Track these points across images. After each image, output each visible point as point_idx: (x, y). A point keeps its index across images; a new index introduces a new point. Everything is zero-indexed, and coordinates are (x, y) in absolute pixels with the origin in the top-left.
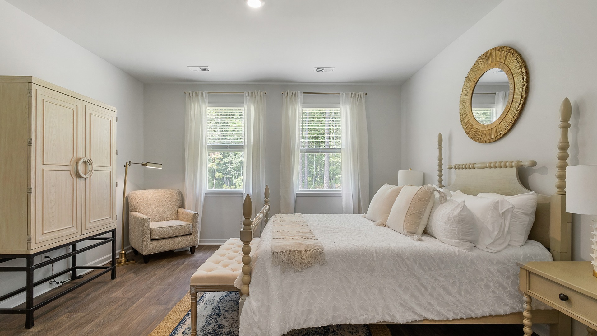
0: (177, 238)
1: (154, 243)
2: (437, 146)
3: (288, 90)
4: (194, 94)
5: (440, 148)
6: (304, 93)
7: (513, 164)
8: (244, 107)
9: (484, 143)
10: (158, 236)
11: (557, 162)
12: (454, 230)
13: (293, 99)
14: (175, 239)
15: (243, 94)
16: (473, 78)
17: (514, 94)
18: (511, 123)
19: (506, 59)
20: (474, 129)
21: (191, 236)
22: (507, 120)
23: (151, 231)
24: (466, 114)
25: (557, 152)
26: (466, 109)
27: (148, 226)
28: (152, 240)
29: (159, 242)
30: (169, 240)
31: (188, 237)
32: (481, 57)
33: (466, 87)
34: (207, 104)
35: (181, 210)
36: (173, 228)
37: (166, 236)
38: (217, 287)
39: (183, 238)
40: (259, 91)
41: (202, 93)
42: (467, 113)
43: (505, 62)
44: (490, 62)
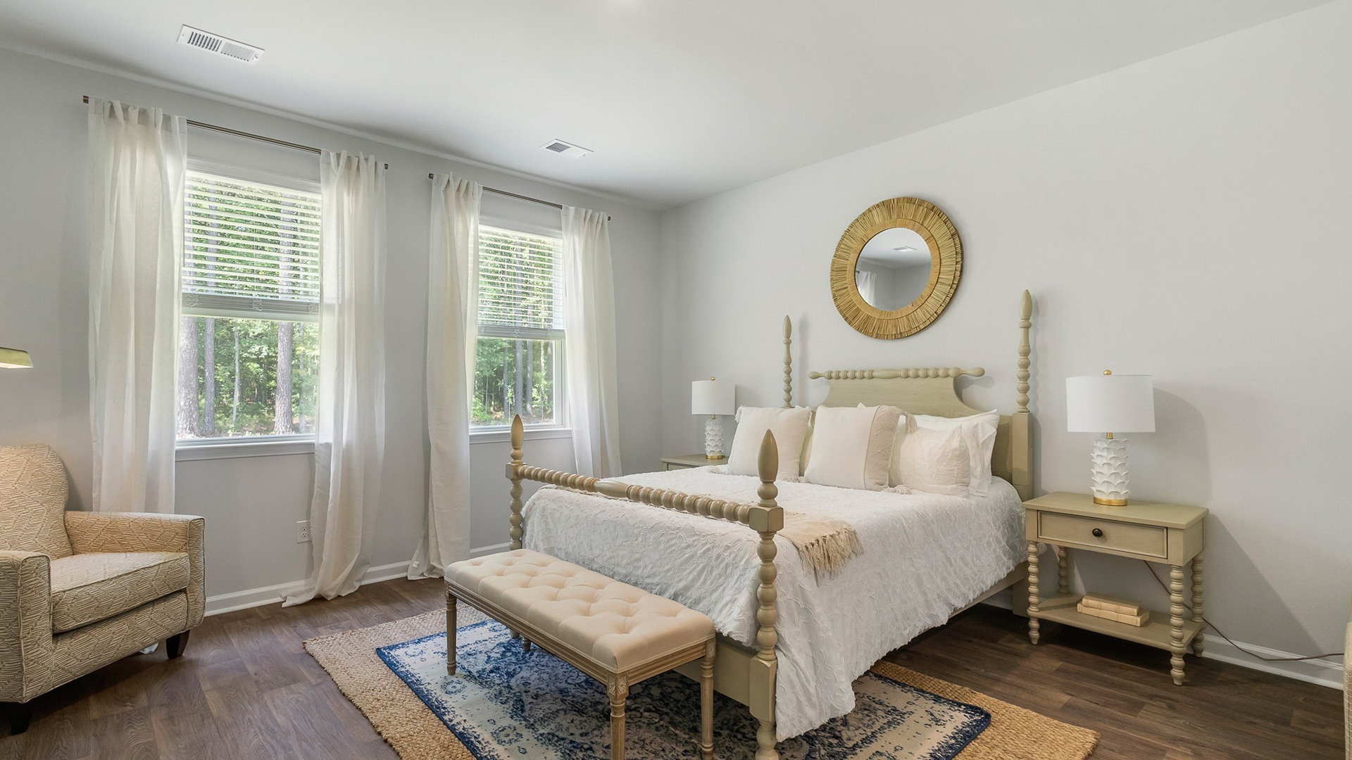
0: (141, 613)
1: (66, 645)
2: (783, 338)
3: (451, 173)
4: (134, 114)
5: (788, 343)
6: (484, 188)
7: (951, 372)
8: (320, 193)
9: (884, 339)
10: (83, 617)
11: (1019, 371)
12: (952, 470)
13: (462, 201)
14: (133, 618)
15: (315, 155)
16: (860, 233)
17: (940, 273)
18: (936, 312)
19: (925, 219)
20: (862, 316)
21: (183, 596)
22: (929, 309)
23: (55, 604)
24: (846, 290)
25: (1017, 359)
26: (846, 282)
27: (42, 587)
28: (57, 635)
29: (82, 637)
30: (114, 627)
31: (173, 601)
32: (878, 206)
33: (846, 248)
34: (185, 160)
35: (74, 516)
36: (132, 578)
37: (112, 612)
38: (668, 661)
39: (160, 607)
40: (372, 159)
41: (167, 119)
42: (847, 288)
43: (923, 222)
44: (894, 216)
